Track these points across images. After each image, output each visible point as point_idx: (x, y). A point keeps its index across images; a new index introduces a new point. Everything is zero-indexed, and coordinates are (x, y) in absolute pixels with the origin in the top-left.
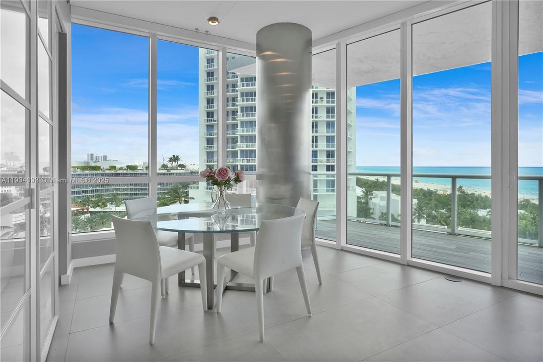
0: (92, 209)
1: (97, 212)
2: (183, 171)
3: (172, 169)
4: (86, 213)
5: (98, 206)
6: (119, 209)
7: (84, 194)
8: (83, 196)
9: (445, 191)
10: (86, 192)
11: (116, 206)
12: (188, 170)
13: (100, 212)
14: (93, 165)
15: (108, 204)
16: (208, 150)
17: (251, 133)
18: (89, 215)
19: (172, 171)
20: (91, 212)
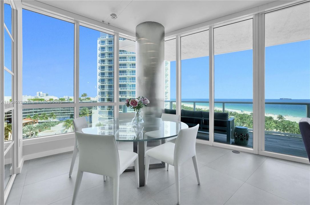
0: (39, 121)
1: (43, 122)
2: (89, 101)
3: (83, 100)
4: (36, 123)
5: (43, 119)
6: (55, 120)
7: (35, 113)
8: (34, 114)
9: (205, 109)
10: (36, 112)
11: (53, 119)
12: (91, 100)
13: (44, 122)
14: (40, 98)
15: (49, 118)
16: (102, 91)
17: (123, 83)
18: (37, 124)
19: (83, 101)
20: (39, 123)
